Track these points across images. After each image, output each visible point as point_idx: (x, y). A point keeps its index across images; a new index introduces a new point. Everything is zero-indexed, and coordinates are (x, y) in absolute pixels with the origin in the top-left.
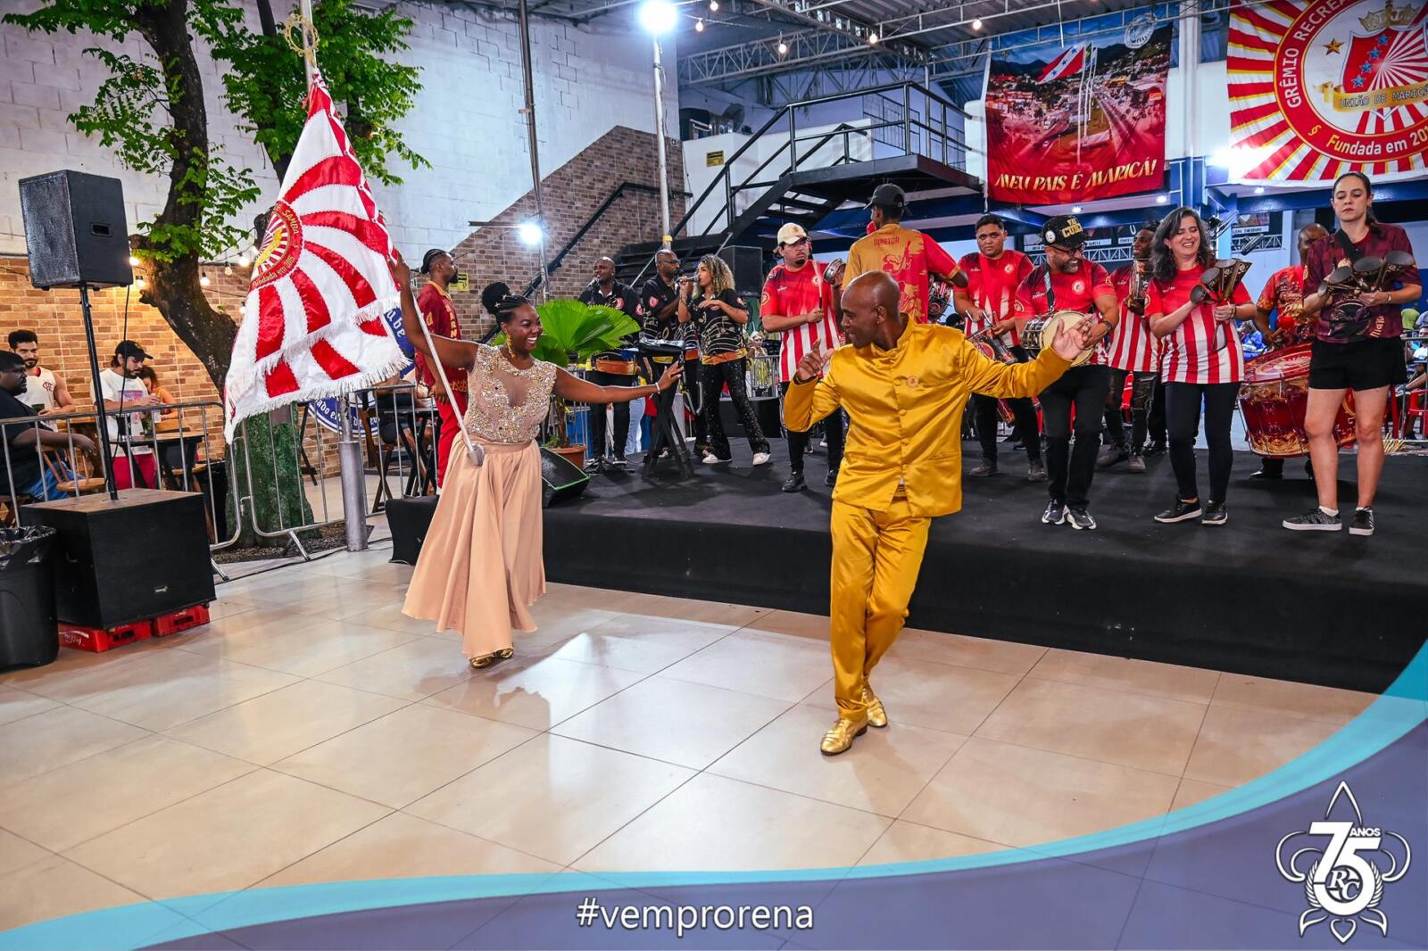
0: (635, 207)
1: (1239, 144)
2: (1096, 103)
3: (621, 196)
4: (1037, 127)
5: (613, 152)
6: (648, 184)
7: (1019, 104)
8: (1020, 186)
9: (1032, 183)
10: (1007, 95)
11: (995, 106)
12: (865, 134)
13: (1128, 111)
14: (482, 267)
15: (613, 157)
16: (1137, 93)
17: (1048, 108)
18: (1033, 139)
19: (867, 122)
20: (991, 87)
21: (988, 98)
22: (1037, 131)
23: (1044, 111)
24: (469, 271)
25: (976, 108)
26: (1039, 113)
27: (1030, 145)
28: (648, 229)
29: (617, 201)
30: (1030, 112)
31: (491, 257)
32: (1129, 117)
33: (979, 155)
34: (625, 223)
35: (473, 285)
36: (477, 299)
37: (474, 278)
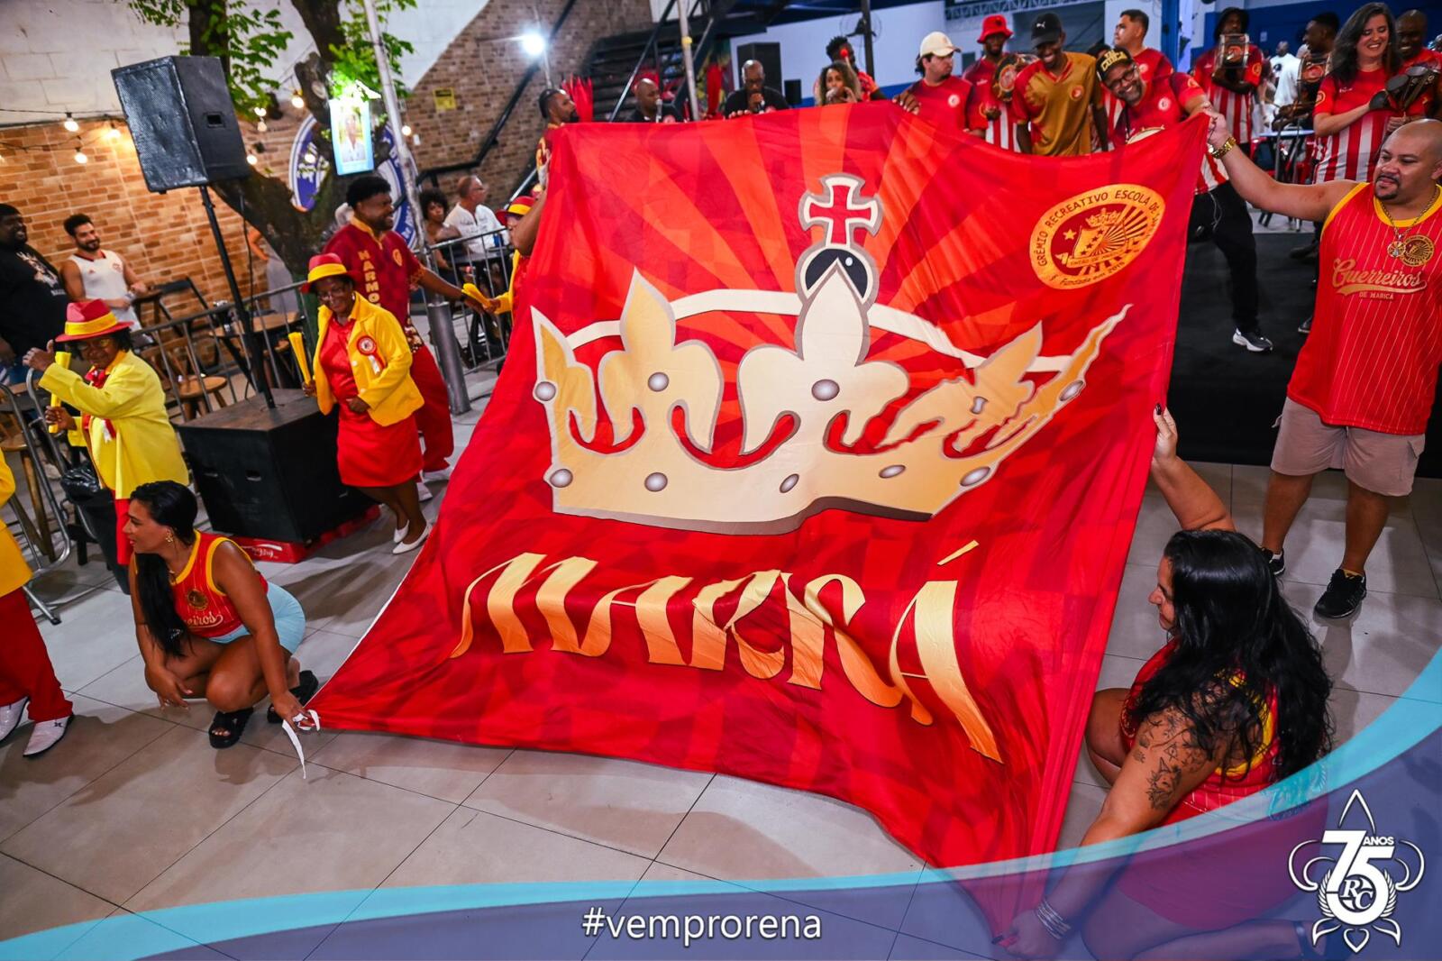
14: (464, 80)
24: (453, 86)
28: (615, 20)
31: (471, 68)
34: (593, 14)
35: (459, 101)
36: (464, 115)
37: (458, 93)
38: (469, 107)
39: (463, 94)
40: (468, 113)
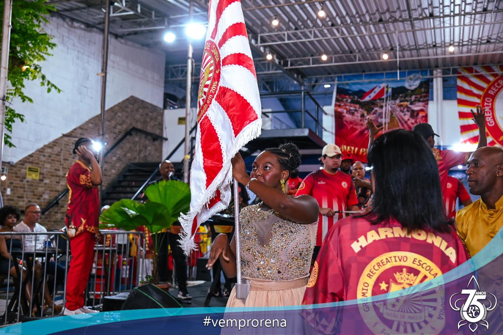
0: (136, 142)
1: (465, 142)
2: (392, 114)
3: (131, 135)
4: (362, 122)
5: (129, 110)
6: (145, 130)
7: (352, 110)
8: (352, 152)
9: (359, 151)
10: (345, 105)
11: (340, 110)
12: (268, 117)
13: (409, 120)
14: (48, 166)
15: (127, 112)
16: (413, 112)
17: (368, 114)
18: (359, 129)
19: (270, 110)
20: (337, 100)
21: (336, 105)
22: (362, 125)
23: (365, 114)
24: (40, 167)
25: (330, 109)
26: (363, 116)
27: (357, 132)
28: (142, 155)
29: (128, 137)
30: (358, 115)
31: (53, 160)
32: (409, 123)
33: (330, 134)
34: (131, 150)
35: (41, 176)
36: (42, 185)
37: (42, 172)
38: (47, 181)
39: (45, 173)
40: (45, 184)
